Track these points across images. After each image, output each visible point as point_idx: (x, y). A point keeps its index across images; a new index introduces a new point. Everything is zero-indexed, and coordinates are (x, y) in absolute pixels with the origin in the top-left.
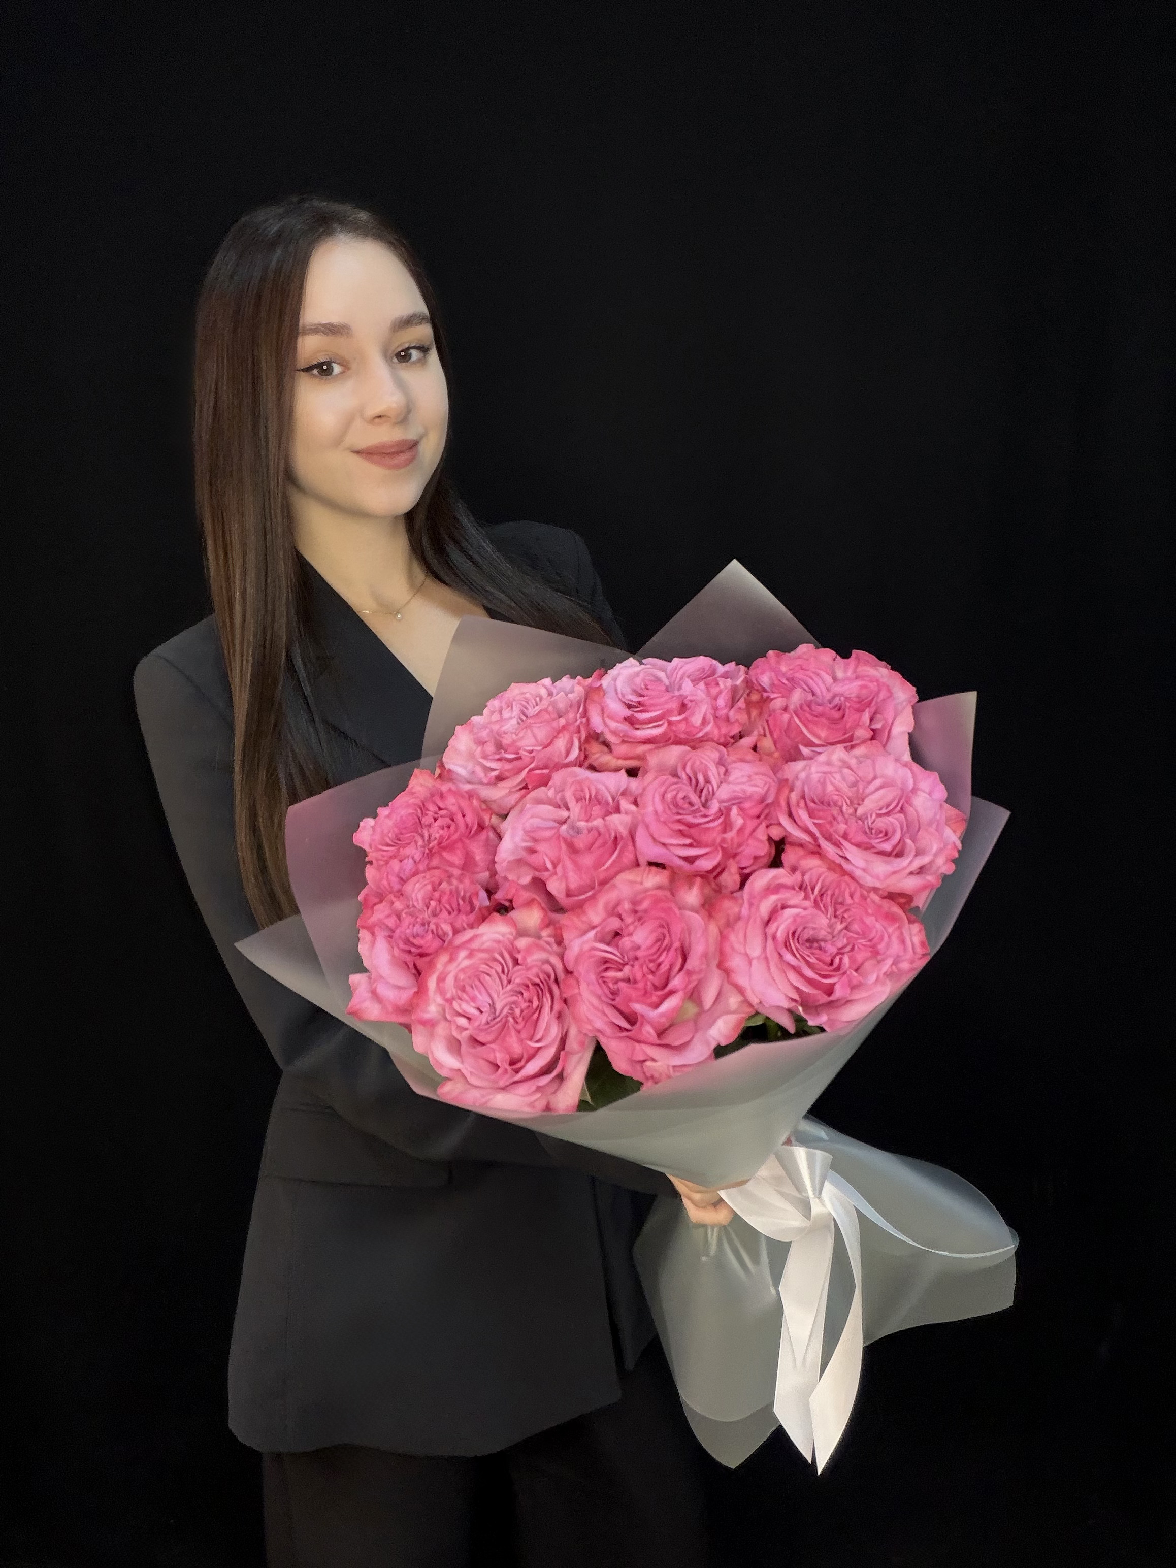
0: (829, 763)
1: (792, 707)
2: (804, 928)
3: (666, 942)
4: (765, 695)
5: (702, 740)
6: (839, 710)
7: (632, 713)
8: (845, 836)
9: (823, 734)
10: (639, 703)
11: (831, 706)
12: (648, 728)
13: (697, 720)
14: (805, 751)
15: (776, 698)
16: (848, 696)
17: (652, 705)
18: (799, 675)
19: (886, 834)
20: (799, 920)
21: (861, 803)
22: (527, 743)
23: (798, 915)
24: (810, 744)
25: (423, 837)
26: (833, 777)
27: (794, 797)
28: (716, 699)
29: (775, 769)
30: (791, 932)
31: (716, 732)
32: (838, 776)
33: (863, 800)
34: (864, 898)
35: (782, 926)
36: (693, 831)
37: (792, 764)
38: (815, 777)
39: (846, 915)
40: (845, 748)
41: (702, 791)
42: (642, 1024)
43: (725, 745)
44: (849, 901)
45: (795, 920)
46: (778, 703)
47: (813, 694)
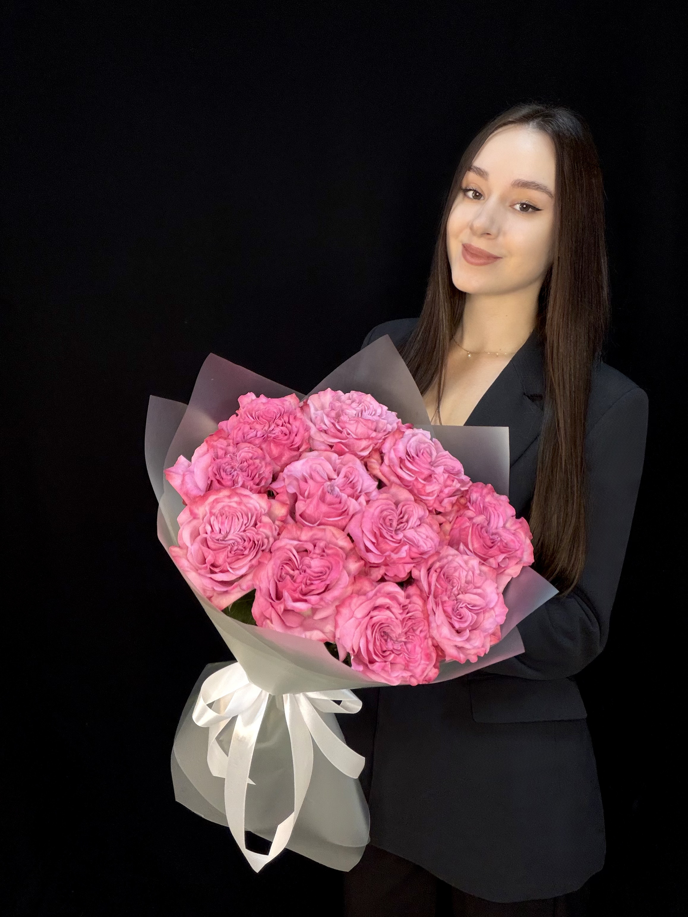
0: (466, 563)
1: (474, 521)
2: (388, 626)
3: (324, 577)
4: (468, 504)
5: (422, 500)
6: (492, 543)
7: (405, 458)
8: (443, 603)
9: (476, 545)
10: (413, 457)
11: (491, 537)
12: (405, 472)
13: (429, 488)
14: (462, 547)
15: (471, 510)
16: (503, 539)
17: (417, 464)
18: (491, 509)
19: (461, 619)
20: (389, 620)
21: (464, 593)
22: (351, 428)
23: (391, 618)
24: (466, 545)
25: (269, 427)
26: (462, 572)
27: (438, 565)
28: (446, 487)
29: (441, 543)
30: (381, 623)
31: (432, 502)
32: (465, 573)
33: (466, 593)
34: (425, 638)
35: (380, 616)
36: (380, 539)
37: (450, 548)
38: (455, 564)
39: (410, 637)
40: (480, 562)
41: (402, 523)
42: (281, 603)
43: (430, 511)
44: (418, 632)
45: (387, 619)
46: (470, 513)
47: (489, 524)
